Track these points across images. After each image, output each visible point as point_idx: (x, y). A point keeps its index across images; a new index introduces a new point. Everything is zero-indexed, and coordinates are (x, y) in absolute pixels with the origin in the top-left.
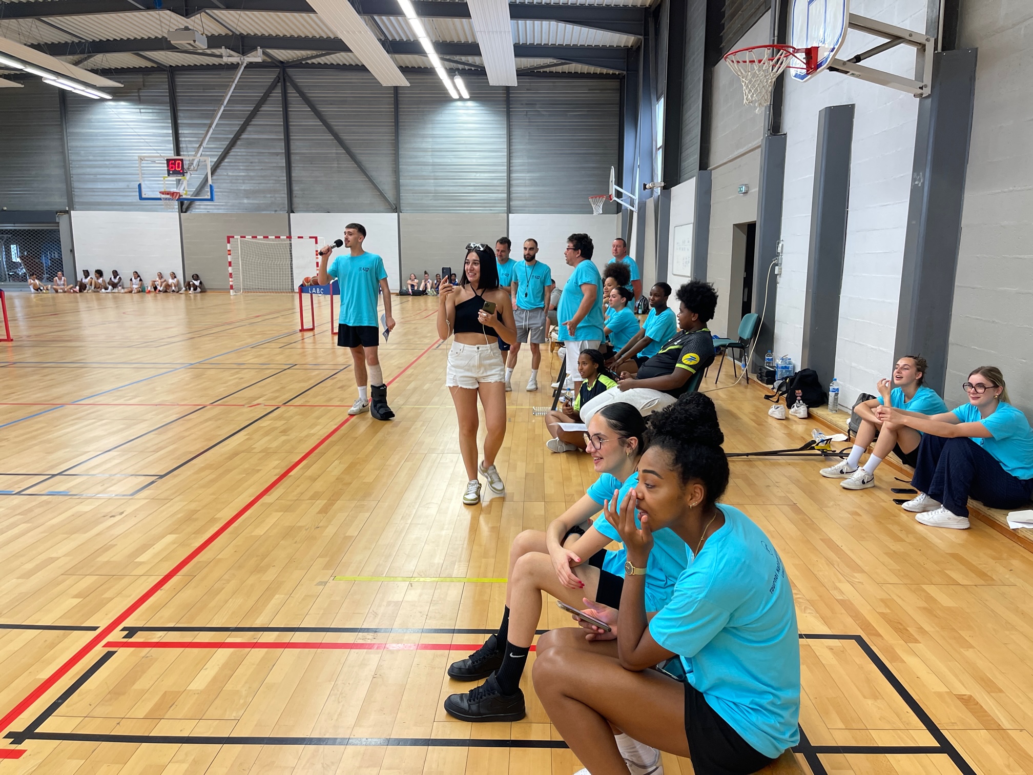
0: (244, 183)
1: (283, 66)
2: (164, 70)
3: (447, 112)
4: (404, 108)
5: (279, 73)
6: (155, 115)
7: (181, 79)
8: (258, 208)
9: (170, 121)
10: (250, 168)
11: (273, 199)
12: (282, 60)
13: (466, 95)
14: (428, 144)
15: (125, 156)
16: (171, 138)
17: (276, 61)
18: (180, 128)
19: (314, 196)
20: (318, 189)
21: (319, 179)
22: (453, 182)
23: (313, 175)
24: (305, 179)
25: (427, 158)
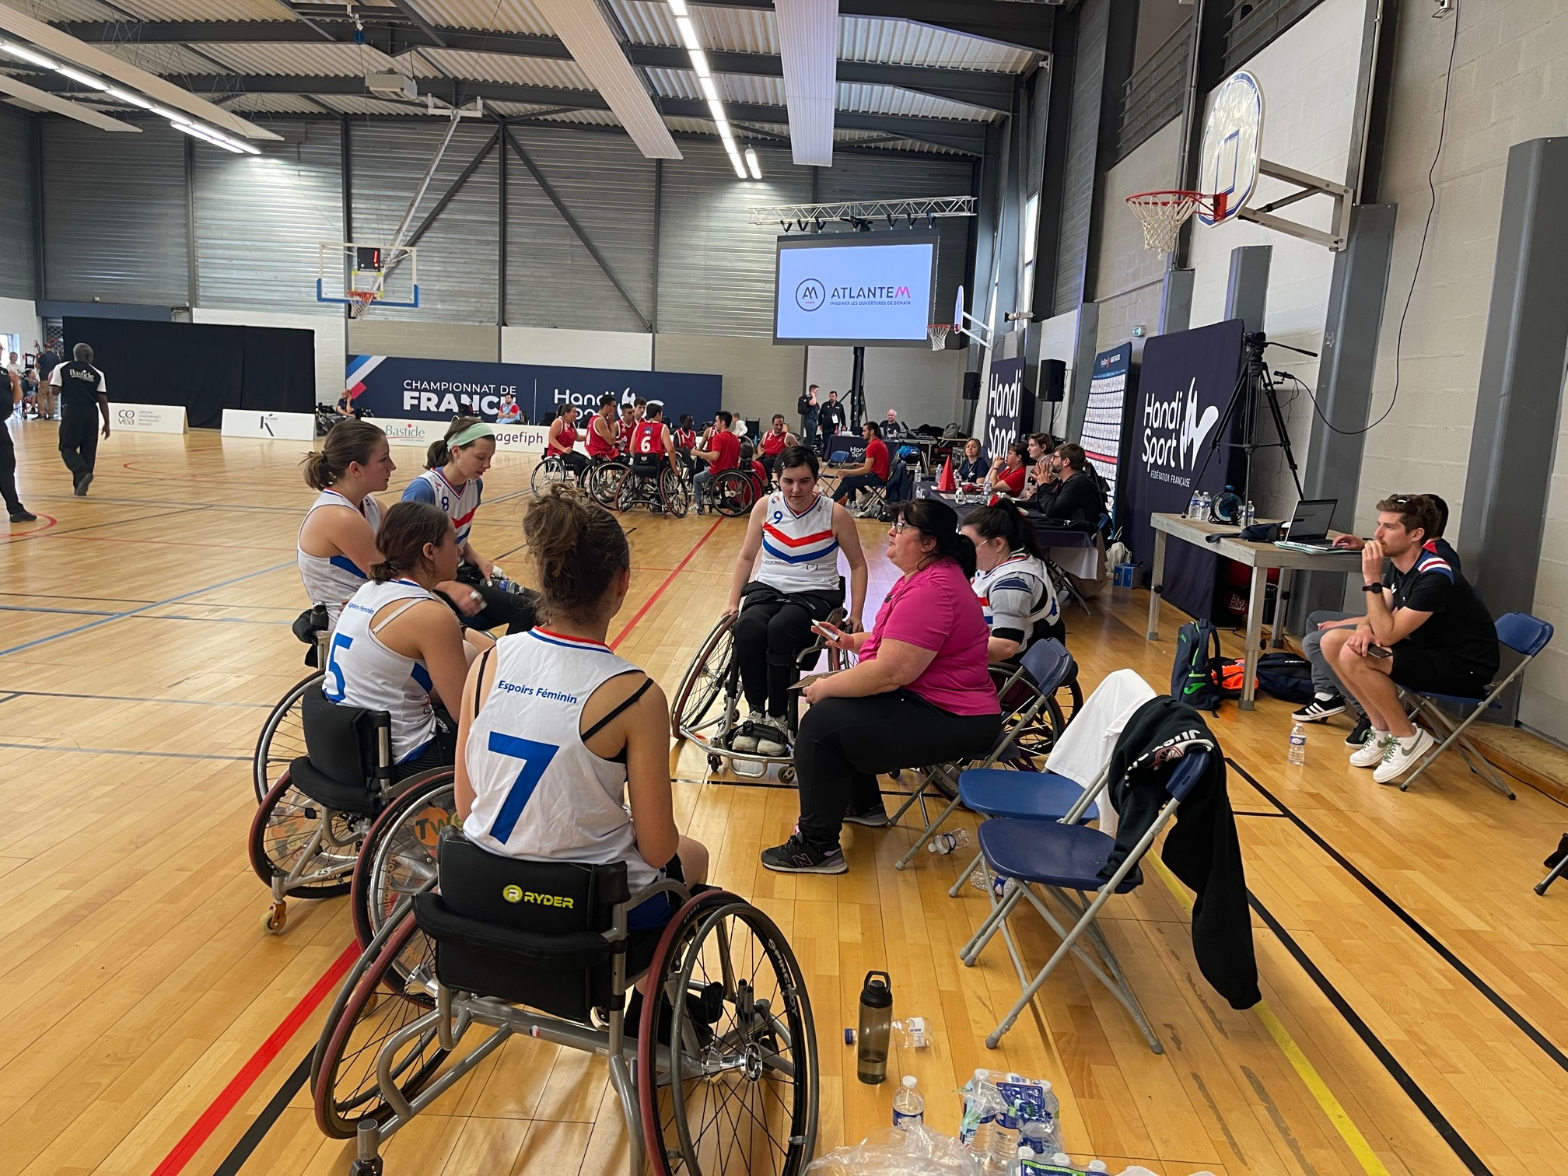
0: (438, 281)
1: (504, 120)
2: (337, 119)
3: (729, 196)
4: (670, 187)
5: (498, 131)
6: (320, 180)
7: (358, 133)
8: (457, 316)
9: (341, 190)
10: (448, 260)
11: (478, 305)
12: (503, 113)
13: (757, 173)
14: (700, 239)
15: (274, 235)
16: (341, 214)
17: (495, 114)
18: (353, 201)
19: (536, 303)
20: (543, 294)
21: (544, 280)
22: (733, 294)
23: (536, 274)
24: (524, 279)
25: (699, 259)
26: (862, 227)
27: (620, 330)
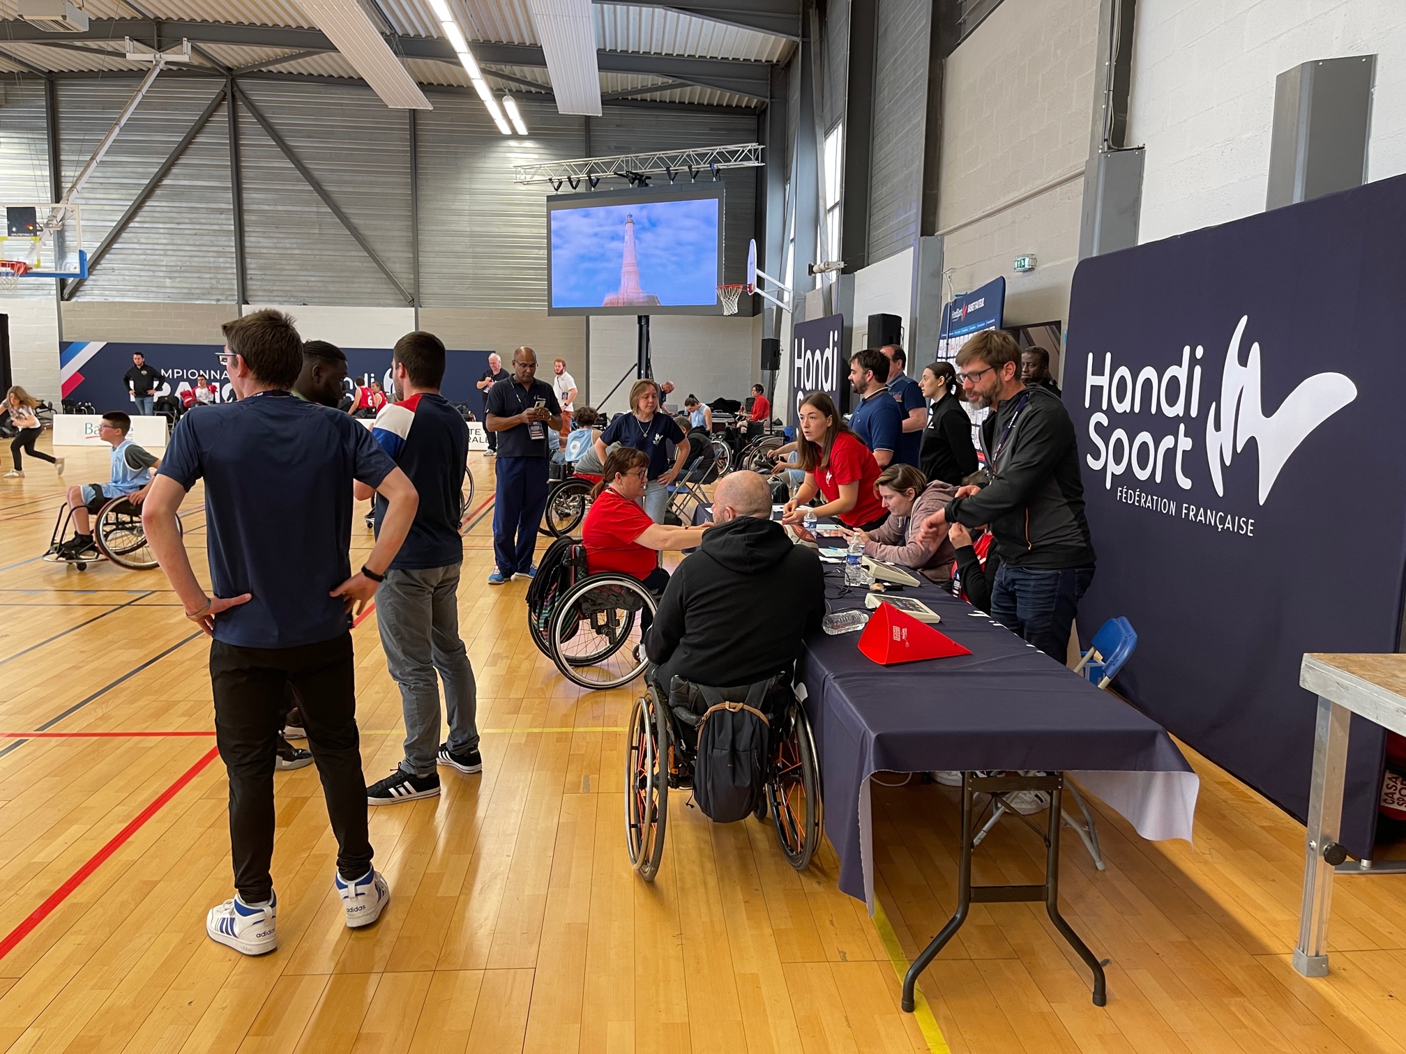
0: (165, 255)
1: (231, 74)
2: (41, 78)
4: (425, 146)
5: (225, 86)
6: (24, 146)
7: (66, 93)
8: (190, 295)
9: (47, 157)
10: (176, 231)
11: (214, 281)
12: (228, 63)
13: (522, 130)
14: (463, 203)
18: (63, 168)
19: (281, 278)
20: (288, 267)
21: (288, 252)
22: (503, 263)
23: (279, 245)
24: (265, 251)
25: (464, 225)
26: (639, 182)
27: (379, 305)
